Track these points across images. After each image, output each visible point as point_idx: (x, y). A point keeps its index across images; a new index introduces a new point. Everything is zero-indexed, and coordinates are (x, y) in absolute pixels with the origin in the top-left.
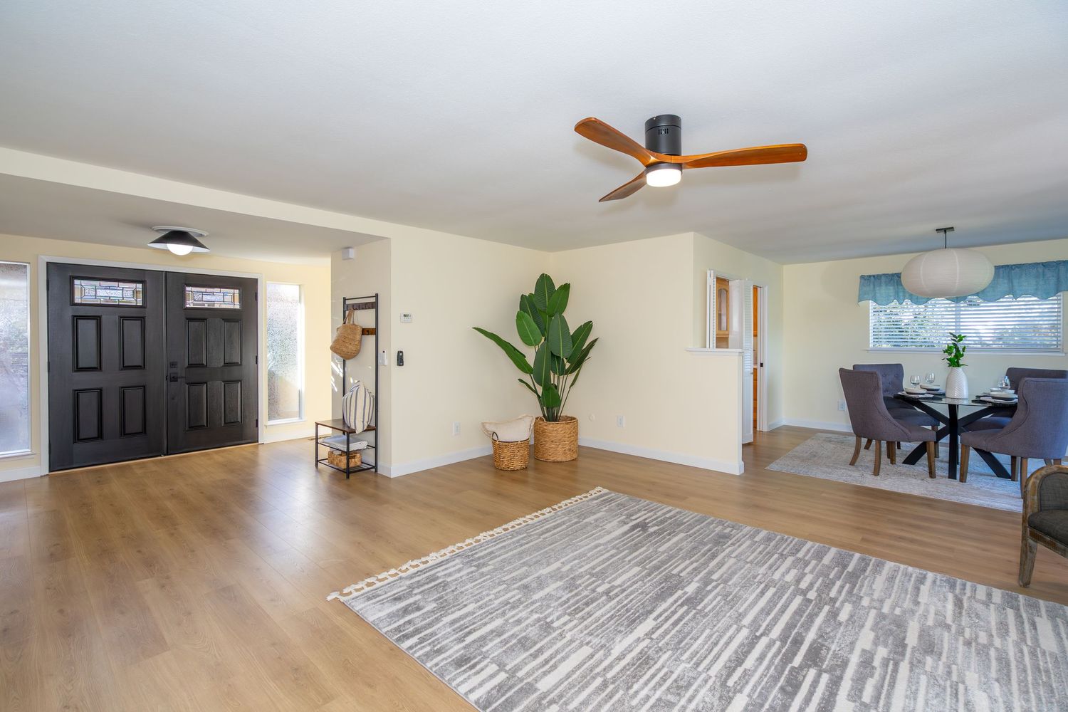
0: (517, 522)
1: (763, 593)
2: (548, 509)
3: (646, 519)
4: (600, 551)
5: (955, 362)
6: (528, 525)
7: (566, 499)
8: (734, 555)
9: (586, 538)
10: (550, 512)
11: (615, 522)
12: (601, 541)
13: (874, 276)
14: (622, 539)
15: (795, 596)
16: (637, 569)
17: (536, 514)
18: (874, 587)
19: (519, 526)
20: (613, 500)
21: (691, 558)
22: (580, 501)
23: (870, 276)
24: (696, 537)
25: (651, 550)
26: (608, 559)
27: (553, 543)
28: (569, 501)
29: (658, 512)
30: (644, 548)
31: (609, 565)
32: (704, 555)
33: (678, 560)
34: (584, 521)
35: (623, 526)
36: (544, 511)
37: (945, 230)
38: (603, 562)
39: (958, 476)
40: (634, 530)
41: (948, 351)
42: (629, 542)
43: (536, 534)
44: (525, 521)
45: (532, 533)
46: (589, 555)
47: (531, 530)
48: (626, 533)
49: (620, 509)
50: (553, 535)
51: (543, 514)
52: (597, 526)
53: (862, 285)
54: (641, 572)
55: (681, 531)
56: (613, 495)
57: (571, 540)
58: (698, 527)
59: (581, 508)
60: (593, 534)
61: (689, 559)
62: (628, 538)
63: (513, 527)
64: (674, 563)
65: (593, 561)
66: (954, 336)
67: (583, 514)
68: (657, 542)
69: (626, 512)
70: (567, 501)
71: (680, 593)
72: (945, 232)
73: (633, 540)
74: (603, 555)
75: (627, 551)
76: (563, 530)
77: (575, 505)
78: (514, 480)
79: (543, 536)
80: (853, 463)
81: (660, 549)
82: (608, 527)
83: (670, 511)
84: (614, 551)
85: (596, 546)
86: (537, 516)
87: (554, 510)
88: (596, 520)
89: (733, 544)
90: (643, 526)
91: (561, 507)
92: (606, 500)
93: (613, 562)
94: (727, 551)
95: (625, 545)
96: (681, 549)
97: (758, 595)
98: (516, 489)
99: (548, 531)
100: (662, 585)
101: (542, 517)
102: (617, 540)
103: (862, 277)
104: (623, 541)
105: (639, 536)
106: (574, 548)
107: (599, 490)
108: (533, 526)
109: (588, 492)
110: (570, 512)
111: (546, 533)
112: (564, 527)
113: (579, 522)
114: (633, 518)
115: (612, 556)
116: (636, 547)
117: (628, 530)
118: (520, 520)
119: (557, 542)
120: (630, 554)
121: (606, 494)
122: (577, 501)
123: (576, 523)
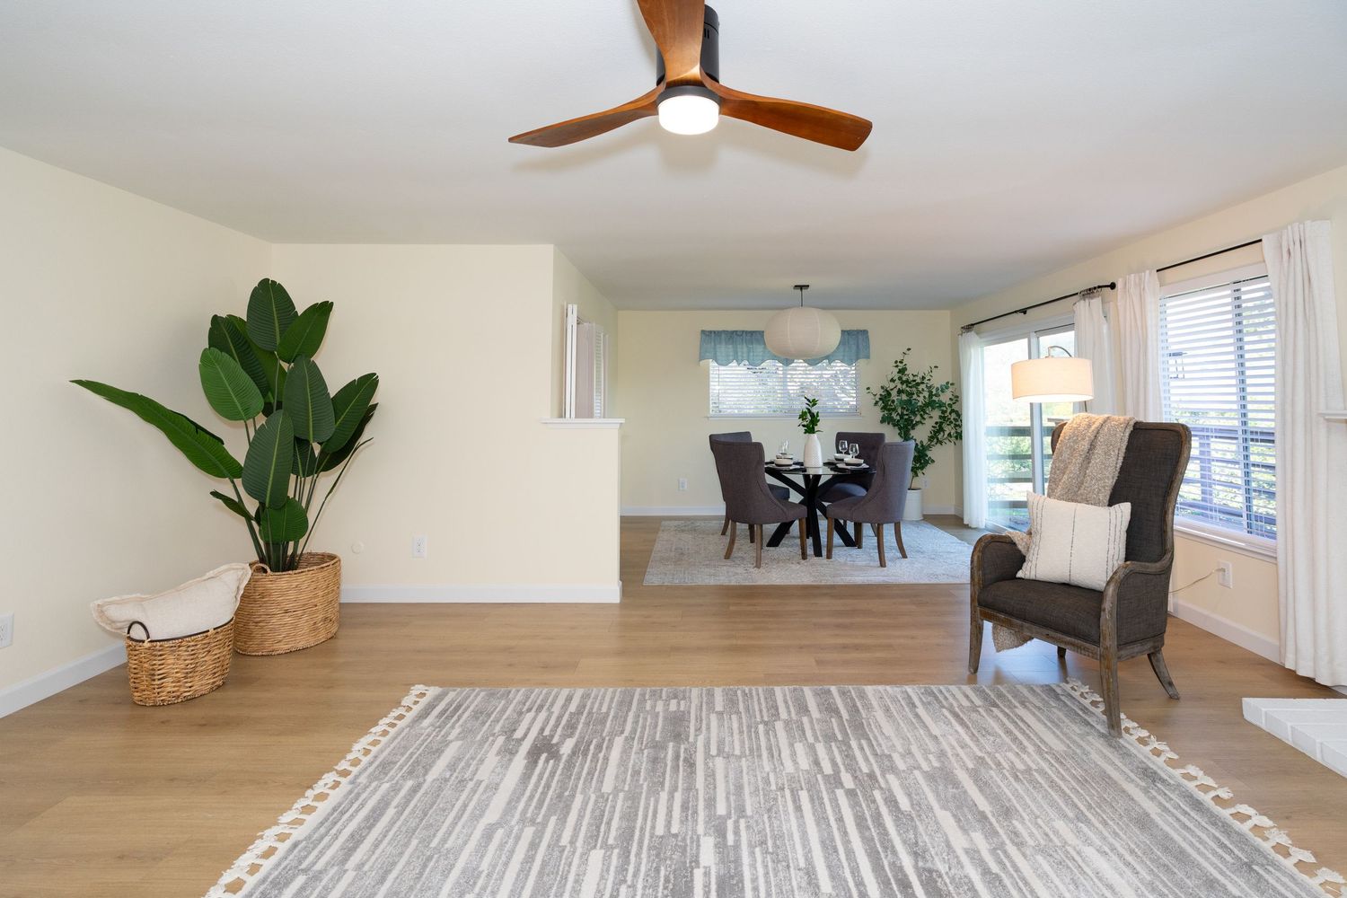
0: (260, 846)
1: (798, 808)
2: (329, 778)
3: (542, 730)
4: (501, 846)
5: (810, 429)
6: (295, 845)
7: (362, 736)
8: (714, 751)
9: (454, 824)
10: (336, 784)
11: (492, 760)
12: (492, 816)
13: (715, 332)
14: (528, 793)
15: (833, 792)
16: (597, 856)
17: (302, 803)
18: (887, 734)
19: (273, 859)
20: (459, 706)
21: (662, 784)
22: (392, 731)
23: (711, 332)
24: (641, 738)
25: (593, 797)
26: (529, 859)
27: (387, 872)
28: (368, 739)
29: (552, 705)
30: (579, 799)
31: (541, 873)
32: (676, 768)
33: (648, 799)
34: (430, 778)
35: (510, 760)
36: (320, 787)
37: (801, 287)
38: (524, 872)
39: (824, 552)
40: (536, 762)
41: (803, 416)
42: (544, 794)
43: (329, 864)
44: (282, 838)
45: (319, 866)
46: (485, 866)
47: (311, 858)
48: (526, 777)
49: (484, 723)
50: (376, 846)
51: (322, 797)
52: (462, 782)
53: (702, 342)
54: (606, 860)
55: (613, 735)
56: (451, 695)
57: (425, 842)
58: (631, 715)
59: (406, 748)
60: (465, 806)
61: (663, 790)
62: (537, 786)
63: (254, 869)
64: (646, 809)
65: (502, 878)
66: (808, 400)
67: (417, 762)
68: (591, 773)
69: (498, 728)
70: (364, 742)
71: (698, 874)
72: (801, 289)
73: (548, 786)
74: (512, 852)
75: (553, 819)
76: (393, 823)
77: (387, 745)
78: (206, 725)
79: (351, 864)
80: (728, 556)
81: (608, 787)
82: (484, 774)
83: (569, 699)
84: (529, 832)
85: (488, 835)
86: (308, 810)
87: (345, 773)
88: (452, 767)
89: (698, 730)
90: (544, 748)
91: (356, 762)
92: (445, 711)
93: (544, 864)
94: (700, 744)
95: (541, 803)
96: (636, 773)
97: (797, 818)
98: (220, 751)
99: (356, 840)
100: (662, 873)
101: (323, 808)
102: (518, 800)
103: (703, 332)
104: (531, 798)
105: (553, 774)
106: (443, 863)
107: (418, 696)
108: (312, 842)
109: (398, 704)
110: (385, 767)
111: (354, 849)
112: (391, 812)
113: (419, 786)
114: (518, 734)
115: (534, 846)
116: (562, 805)
117: (526, 767)
118: (267, 839)
119: (394, 864)
120: (563, 820)
121: (439, 698)
122: (385, 733)
123: (415, 790)
